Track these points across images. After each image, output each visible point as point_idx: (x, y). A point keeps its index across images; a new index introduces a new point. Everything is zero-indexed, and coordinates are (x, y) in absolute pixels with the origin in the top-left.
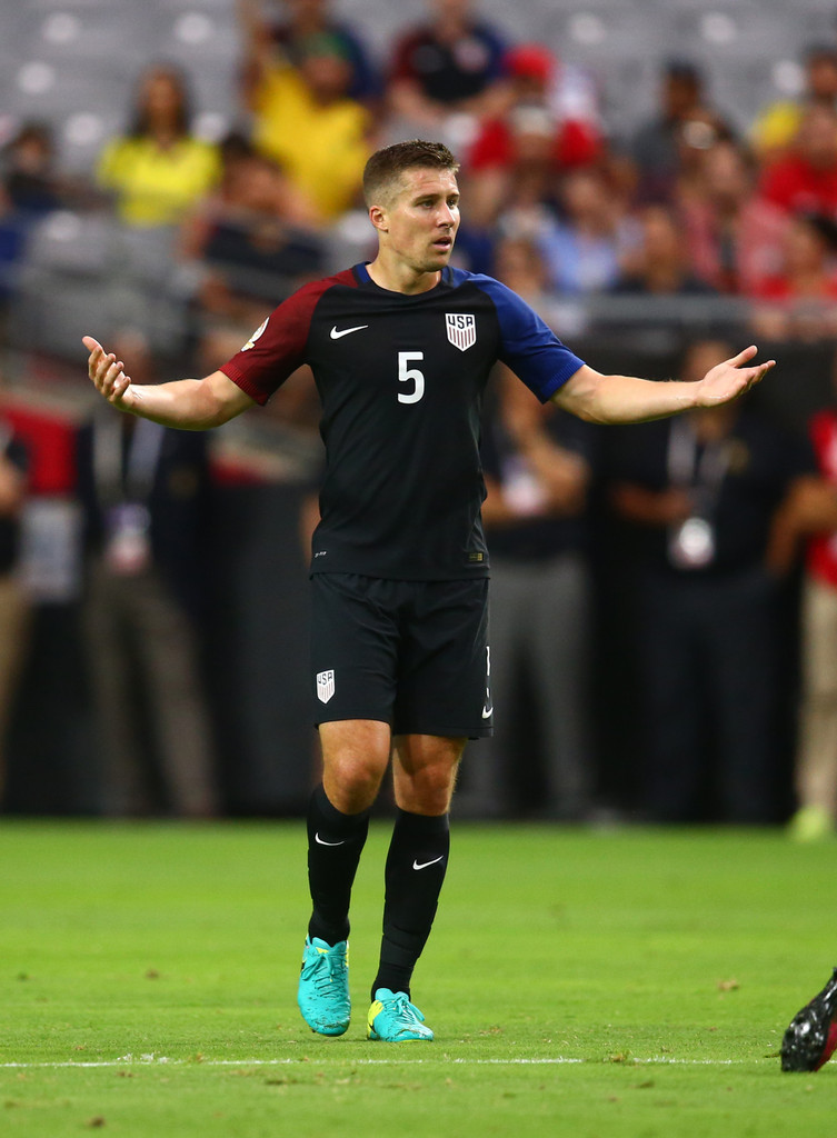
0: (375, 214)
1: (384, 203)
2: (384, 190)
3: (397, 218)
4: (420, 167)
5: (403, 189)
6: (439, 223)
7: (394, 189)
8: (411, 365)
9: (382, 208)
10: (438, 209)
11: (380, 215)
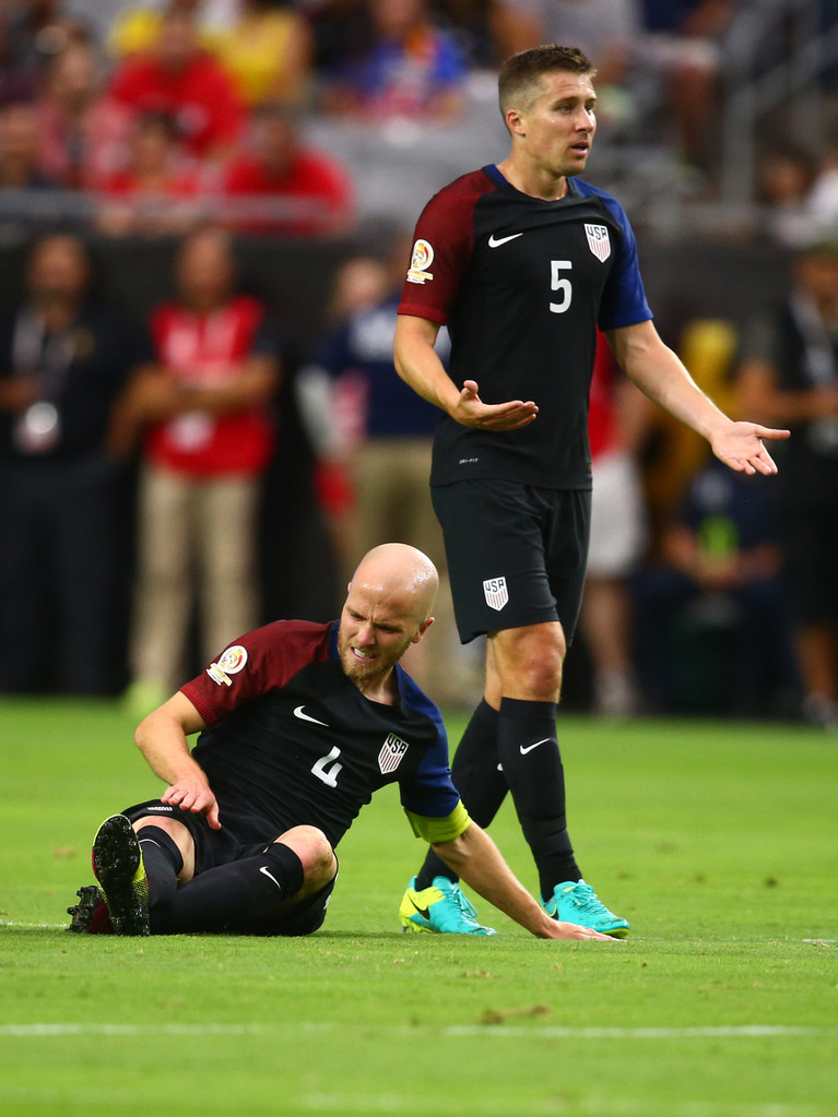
0: (512, 118)
1: (521, 107)
2: (522, 95)
3: (536, 122)
4: (559, 71)
5: (541, 93)
6: (578, 128)
7: (532, 92)
8: (563, 274)
9: (519, 112)
10: (577, 114)
11: (517, 120)
